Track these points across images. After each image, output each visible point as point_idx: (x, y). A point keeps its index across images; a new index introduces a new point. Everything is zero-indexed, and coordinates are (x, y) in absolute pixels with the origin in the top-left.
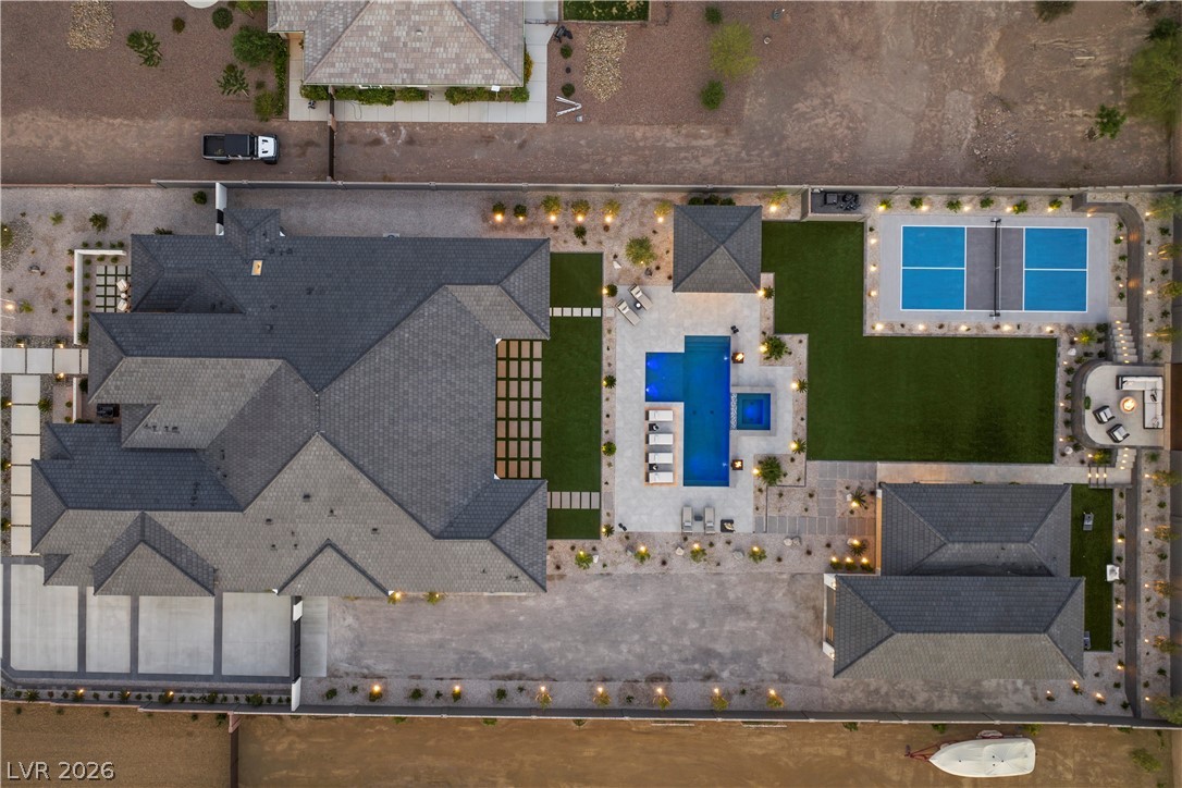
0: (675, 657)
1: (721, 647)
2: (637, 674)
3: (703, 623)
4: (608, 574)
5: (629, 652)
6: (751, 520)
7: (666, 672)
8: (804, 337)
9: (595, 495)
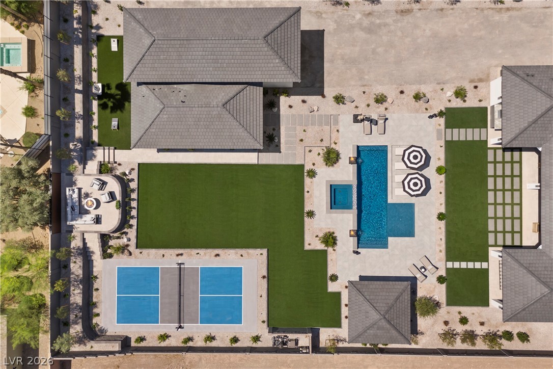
0: (392, 28)
1: (361, 35)
2: (419, 14)
3: (374, 52)
4: (439, 84)
5: (424, 30)
6: (341, 123)
7: (399, 16)
8: (307, 247)
9: (449, 138)
